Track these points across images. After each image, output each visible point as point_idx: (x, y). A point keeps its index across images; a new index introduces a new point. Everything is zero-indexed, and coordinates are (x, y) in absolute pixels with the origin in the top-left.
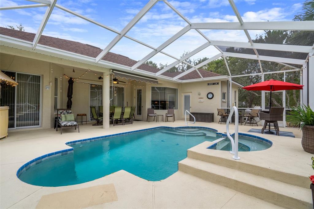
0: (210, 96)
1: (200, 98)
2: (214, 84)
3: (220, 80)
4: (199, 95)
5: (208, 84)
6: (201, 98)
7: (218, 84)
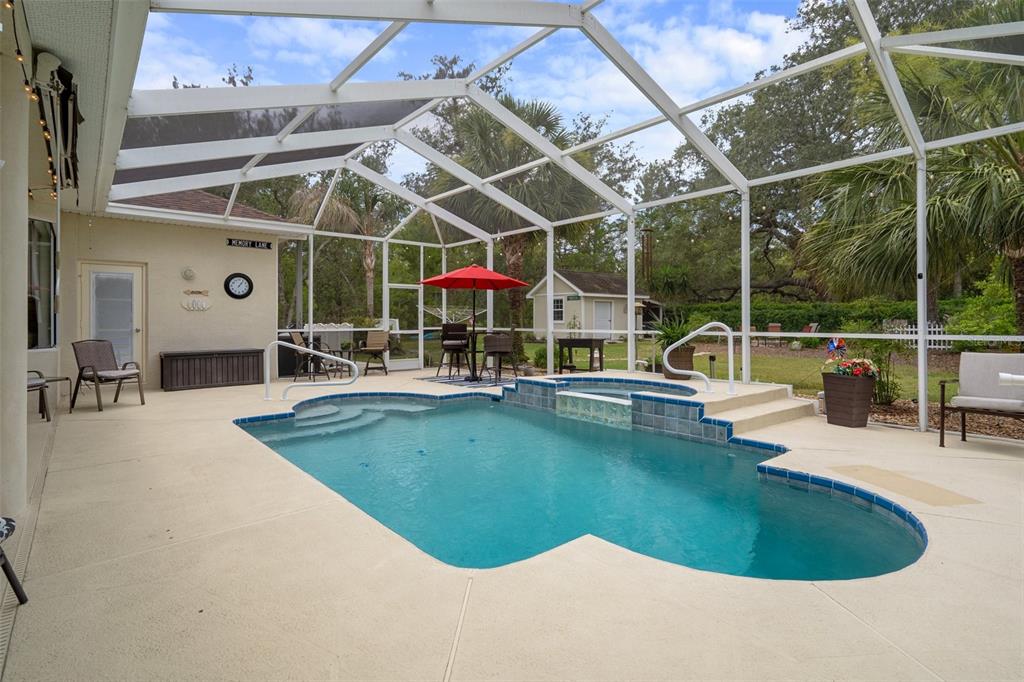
0: (237, 287)
1: (193, 292)
2: (253, 244)
3: (276, 235)
4: (188, 277)
5: (230, 241)
6: (200, 293)
7: (269, 246)
